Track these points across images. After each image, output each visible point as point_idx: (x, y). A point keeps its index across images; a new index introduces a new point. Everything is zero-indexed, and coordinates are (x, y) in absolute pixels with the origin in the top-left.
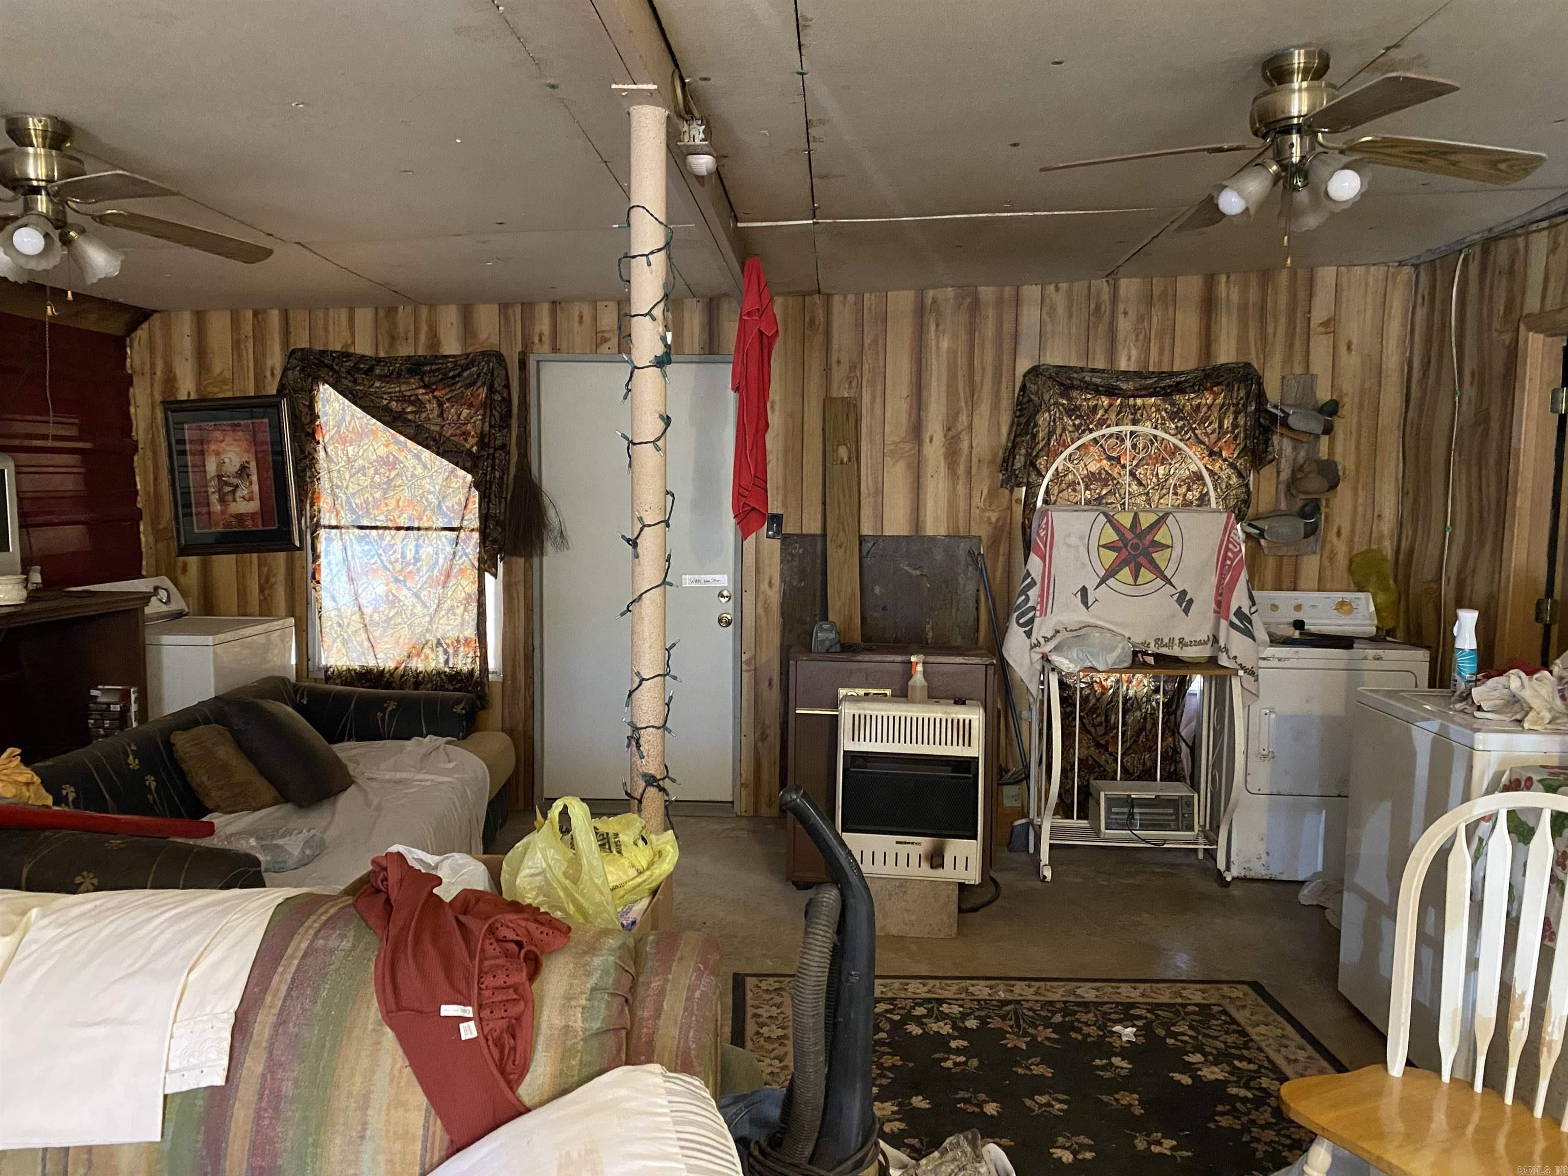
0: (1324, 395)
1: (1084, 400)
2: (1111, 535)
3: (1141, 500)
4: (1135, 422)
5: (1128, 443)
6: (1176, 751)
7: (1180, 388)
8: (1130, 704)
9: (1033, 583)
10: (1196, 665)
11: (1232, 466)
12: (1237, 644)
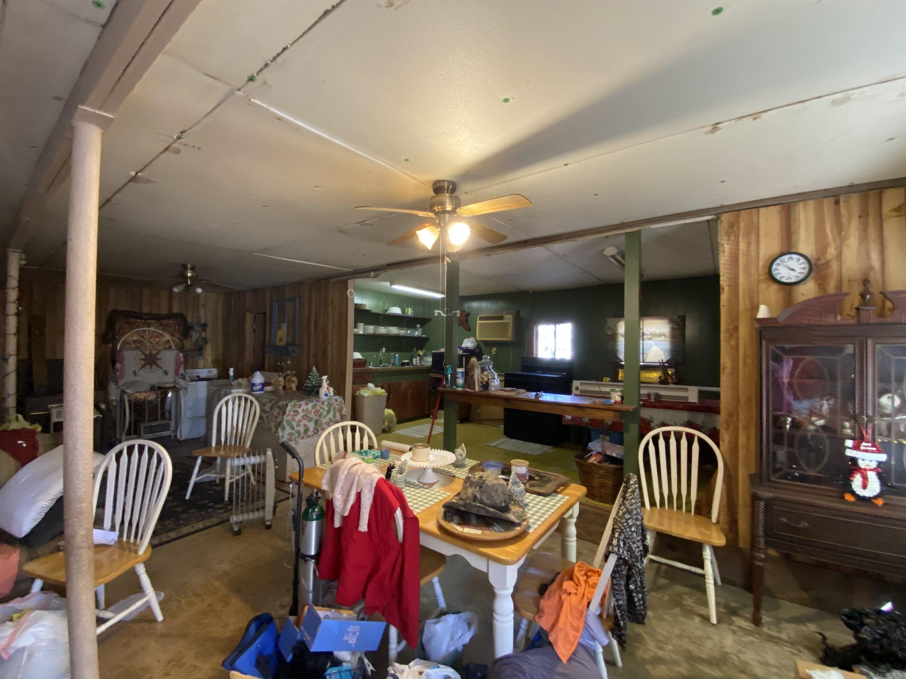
0: (203, 321)
1: (133, 320)
2: (143, 357)
3: (151, 347)
4: (149, 327)
5: (147, 333)
6: (165, 413)
7: (163, 318)
8: (150, 402)
9: (118, 370)
10: (170, 388)
11: (178, 338)
12: (182, 382)
